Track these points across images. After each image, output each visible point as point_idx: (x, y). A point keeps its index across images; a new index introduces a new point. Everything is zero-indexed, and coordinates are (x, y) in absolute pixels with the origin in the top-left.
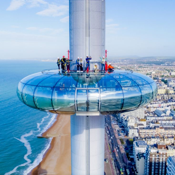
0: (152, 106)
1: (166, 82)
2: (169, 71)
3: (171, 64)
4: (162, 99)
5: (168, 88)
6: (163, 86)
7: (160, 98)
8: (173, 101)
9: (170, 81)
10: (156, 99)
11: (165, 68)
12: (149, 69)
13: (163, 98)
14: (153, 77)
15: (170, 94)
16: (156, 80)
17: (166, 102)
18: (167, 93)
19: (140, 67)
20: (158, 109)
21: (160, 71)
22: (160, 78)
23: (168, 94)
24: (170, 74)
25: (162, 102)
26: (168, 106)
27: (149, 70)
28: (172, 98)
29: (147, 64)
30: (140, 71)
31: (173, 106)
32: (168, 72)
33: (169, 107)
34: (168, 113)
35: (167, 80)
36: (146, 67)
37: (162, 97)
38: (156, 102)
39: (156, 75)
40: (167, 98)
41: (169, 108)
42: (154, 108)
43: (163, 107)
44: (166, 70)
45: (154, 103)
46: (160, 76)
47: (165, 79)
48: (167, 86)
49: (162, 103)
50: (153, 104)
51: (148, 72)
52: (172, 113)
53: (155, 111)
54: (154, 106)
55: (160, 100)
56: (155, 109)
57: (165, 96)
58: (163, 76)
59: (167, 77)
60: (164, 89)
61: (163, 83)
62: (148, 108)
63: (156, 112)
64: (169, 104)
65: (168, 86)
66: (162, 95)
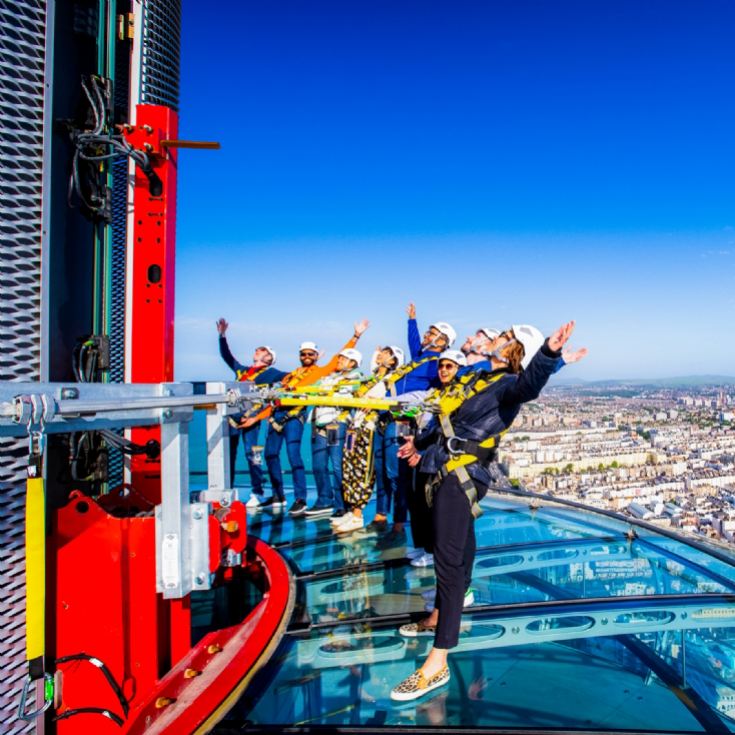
0: (619, 494)
1: (647, 437)
2: (651, 412)
3: (653, 396)
4: (641, 476)
5: (654, 450)
6: (642, 446)
7: (638, 475)
8: (666, 482)
9: (655, 432)
10: (629, 477)
11: (642, 405)
12: (606, 407)
13: (643, 474)
14: (617, 424)
15: (660, 464)
16: (625, 433)
17: (652, 483)
18: (651, 462)
19: (587, 403)
20: (635, 500)
21: (632, 411)
22: (634, 428)
23: (654, 464)
24: (655, 417)
25: (643, 483)
26: (657, 494)
27: (608, 410)
28: (663, 474)
29: (602, 396)
30: (587, 412)
31: (668, 493)
32: (648, 413)
33: (661, 495)
34: (659, 509)
35: (648, 432)
36: (600, 404)
37: (641, 472)
38: (630, 485)
39: (625, 420)
40: (654, 473)
41: (660, 498)
42: (626, 498)
43: (645, 496)
44: (645, 408)
45: (625, 486)
46: (634, 423)
47: (646, 430)
48: (649, 445)
49: (642, 486)
50: (623, 489)
51: (607, 414)
52: (669, 510)
53: (630, 506)
54: (626, 495)
55: (637, 480)
56: (629, 501)
57: (649, 468)
58: (639, 423)
59: (648, 424)
60: (644, 452)
61: (640, 438)
62: (611, 500)
63: (631, 510)
64: (659, 489)
65: (653, 446)
66: (642, 468)
